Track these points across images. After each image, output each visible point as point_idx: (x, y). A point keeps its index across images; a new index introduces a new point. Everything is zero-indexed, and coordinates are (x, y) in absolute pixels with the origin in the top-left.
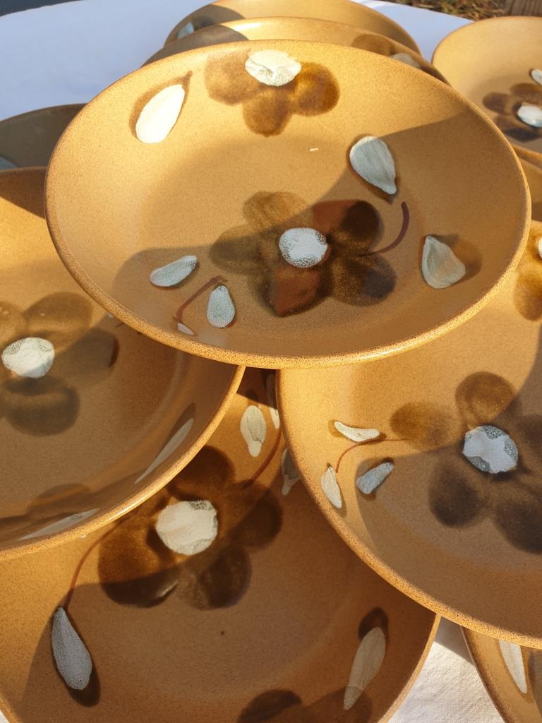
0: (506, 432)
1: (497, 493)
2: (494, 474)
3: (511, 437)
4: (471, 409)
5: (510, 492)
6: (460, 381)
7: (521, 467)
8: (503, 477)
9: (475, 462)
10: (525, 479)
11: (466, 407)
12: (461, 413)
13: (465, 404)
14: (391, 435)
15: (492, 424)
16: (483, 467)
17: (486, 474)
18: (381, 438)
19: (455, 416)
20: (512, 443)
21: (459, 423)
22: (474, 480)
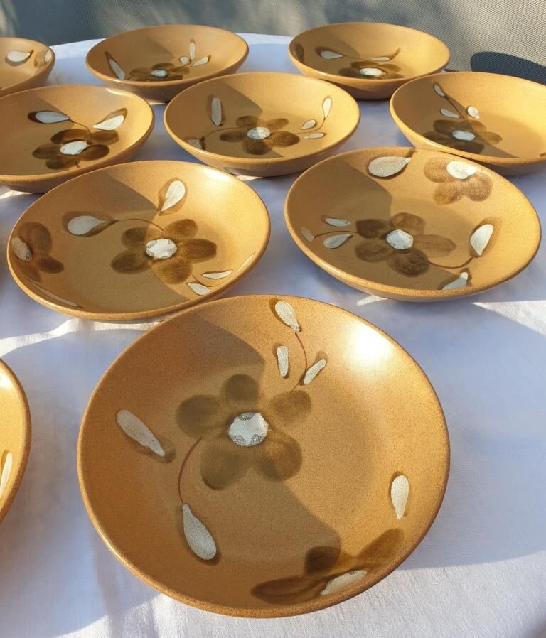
0: (250, 447)
1: (226, 410)
2: (235, 418)
3: (246, 446)
4: (280, 442)
5: (220, 417)
6: (303, 453)
7: (225, 435)
8: (230, 421)
9: (249, 414)
10: (218, 431)
11: (283, 439)
12: (282, 433)
13: (286, 441)
14: (299, 388)
15: (261, 444)
16: (244, 416)
17: (239, 414)
18: (301, 382)
19: (283, 429)
20: (242, 444)
21: (277, 427)
22: (241, 406)
